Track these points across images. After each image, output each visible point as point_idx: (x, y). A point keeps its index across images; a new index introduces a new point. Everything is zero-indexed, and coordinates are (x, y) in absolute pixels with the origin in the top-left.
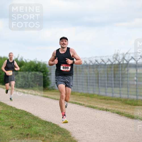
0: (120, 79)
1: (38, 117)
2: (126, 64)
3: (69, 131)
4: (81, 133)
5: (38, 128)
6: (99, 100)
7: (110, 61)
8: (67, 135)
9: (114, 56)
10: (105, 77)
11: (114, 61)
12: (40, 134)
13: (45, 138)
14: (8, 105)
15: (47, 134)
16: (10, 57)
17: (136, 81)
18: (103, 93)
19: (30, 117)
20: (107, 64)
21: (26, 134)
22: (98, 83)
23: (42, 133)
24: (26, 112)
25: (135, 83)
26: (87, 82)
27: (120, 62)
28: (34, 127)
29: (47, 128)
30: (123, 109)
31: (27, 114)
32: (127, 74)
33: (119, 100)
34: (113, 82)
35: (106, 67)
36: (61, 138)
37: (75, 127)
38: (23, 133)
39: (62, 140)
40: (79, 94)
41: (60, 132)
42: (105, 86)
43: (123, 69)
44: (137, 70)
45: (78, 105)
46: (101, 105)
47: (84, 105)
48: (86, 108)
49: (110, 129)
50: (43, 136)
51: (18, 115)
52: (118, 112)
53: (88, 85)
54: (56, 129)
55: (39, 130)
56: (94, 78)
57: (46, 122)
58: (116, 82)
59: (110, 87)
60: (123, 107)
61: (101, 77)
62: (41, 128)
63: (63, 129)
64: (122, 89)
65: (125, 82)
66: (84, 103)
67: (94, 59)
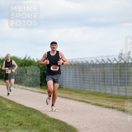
0: (126, 77)
1: (46, 115)
3: (76, 128)
4: (87, 130)
5: (46, 125)
6: (106, 98)
7: (116, 61)
9: (120, 56)
10: (111, 76)
11: (120, 61)
12: (48, 131)
14: (17, 103)
15: (55, 131)
18: (109, 92)
19: (39, 114)
20: (113, 63)
22: (104, 81)
23: (51, 130)
24: (34, 109)
26: (94, 81)
27: (125, 62)
28: (42, 124)
29: (55, 125)
31: (35, 111)
33: (124, 98)
34: (119, 81)
35: (112, 66)
37: (82, 124)
40: (86, 92)
41: (67, 129)
42: (111, 85)
43: (129, 68)
45: (85, 103)
46: (107, 103)
47: (91, 103)
48: (93, 106)
51: (27, 113)
52: (123, 109)
53: (94, 84)
54: (63, 126)
55: (47, 127)
56: (101, 77)
57: (54, 120)
58: (122, 81)
59: (116, 85)
61: (107, 76)
62: (49, 125)
63: (71, 126)
64: (127, 87)
65: (131, 81)
66: (91, 101)
67: (101, 58)
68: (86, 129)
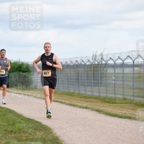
0: (99, 78)
1: (22, 115)
2: (104, 64)
3: (51, 128)
5: (22, 125)
6: (80, 99)
7: (90, 62)
8: (49, 132)
9: (94, 57)
10: (85, 77)
11: (94, 62)
12: (24, 130)
13: (28, 134)
15: (30, 131)
17: (114, 80)
18: (83, 92)
19: (14, 114)
20: (87, 64)
21: (10, 131)
22: (78, 82)
23: (26, 130)
24: (10, 109)
25: (114, 82)
26: (68, 82)
27: (99, 63)
28: (18, 124)
29: (30, 125)
30: (102, 107)
31: (11, 111)
32: (106, 74)
33: (98, 98)
34: (92, 81)
35: (86, 67)
36: (43, 134)
37: (56, 124)
38: (7, 129)
39: (44, 137)
40: (60, 92)
41: (42, 129)
42: (85, 85)
43: (102, 69)
44: (115, 70)
45: (59, 103)
46: (81, 103)
47: (65, 103)
48: (67, 106)
49: (89, 126)
50: (26, 132)
51: (2, 113)
52: (97, 109)
53: (68, 84)
54: (38, 126)
56: (75, 78)
57: (29, 119)
58: (96, 82)
59: (90, 86)
60: (101, 105)
61: (81, 77)
62: (24, 125)
63: (46, 125)
64: (101, 88)
65: (104, 82)
66: (65, 101)
67: (75, 59)
68: (61, 128)
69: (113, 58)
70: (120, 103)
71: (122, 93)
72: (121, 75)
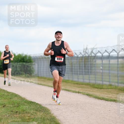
0: (90, 68)
1: (25, 98)
2: (94, 56)
3: (49, 109)
5: (25, 107)
6: (73, 85)
7: (82, 54)
8: (48, 113)
9: (85, 51)
10: (77, 67)
11: (85, 54)
12: (27, 111)
13: (30, 114)
14: (1, 88)
15: (32, 111)
16: (6, 48)
17: (102, 69)
18: (76, 79)
19: (19, 98)
20: (79, 56)
21: (15, 112)
22: (72, 71)
23: (28, 111)
24: (15, 94)
25: (101, 71)
27: (89, 55)
28: (22, 106)
29: (32, 107)
30: (92, 92)
32: (95, 64)
33: (88, 84)
34: (84, 71)
35: (78, 59)
38: (13, 110)
39: (44, 116)
41: (42, 110)
42: (77, 74)
43: (92, 60)
44: (102, 61)
46: (74, 89)
48: (63, 91)
49: (81, 107)
50: (29, 113)
51: (9, 97)
52: (87, 94)
54: (39, 107)
55: (25, 108)
56: (69, 68)
57: (31, 102)
58: (86, 71)
59: (81, 74)
60: (91, 90)
61: (74, 67)
62: (27, 107)
63: (45, 107)
64: (91, 76)
65: (94, 71)
68: (57, 110)
69: (101, 51)
70: (107, 89)
71: (108, 80)
72: (108, 66)
